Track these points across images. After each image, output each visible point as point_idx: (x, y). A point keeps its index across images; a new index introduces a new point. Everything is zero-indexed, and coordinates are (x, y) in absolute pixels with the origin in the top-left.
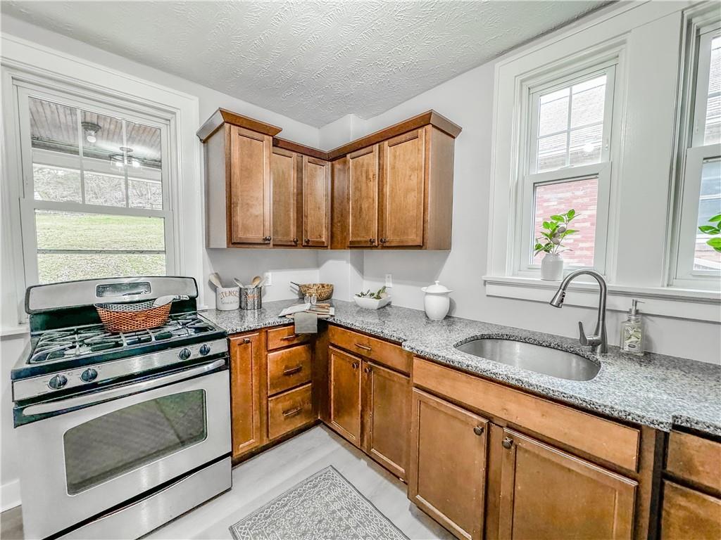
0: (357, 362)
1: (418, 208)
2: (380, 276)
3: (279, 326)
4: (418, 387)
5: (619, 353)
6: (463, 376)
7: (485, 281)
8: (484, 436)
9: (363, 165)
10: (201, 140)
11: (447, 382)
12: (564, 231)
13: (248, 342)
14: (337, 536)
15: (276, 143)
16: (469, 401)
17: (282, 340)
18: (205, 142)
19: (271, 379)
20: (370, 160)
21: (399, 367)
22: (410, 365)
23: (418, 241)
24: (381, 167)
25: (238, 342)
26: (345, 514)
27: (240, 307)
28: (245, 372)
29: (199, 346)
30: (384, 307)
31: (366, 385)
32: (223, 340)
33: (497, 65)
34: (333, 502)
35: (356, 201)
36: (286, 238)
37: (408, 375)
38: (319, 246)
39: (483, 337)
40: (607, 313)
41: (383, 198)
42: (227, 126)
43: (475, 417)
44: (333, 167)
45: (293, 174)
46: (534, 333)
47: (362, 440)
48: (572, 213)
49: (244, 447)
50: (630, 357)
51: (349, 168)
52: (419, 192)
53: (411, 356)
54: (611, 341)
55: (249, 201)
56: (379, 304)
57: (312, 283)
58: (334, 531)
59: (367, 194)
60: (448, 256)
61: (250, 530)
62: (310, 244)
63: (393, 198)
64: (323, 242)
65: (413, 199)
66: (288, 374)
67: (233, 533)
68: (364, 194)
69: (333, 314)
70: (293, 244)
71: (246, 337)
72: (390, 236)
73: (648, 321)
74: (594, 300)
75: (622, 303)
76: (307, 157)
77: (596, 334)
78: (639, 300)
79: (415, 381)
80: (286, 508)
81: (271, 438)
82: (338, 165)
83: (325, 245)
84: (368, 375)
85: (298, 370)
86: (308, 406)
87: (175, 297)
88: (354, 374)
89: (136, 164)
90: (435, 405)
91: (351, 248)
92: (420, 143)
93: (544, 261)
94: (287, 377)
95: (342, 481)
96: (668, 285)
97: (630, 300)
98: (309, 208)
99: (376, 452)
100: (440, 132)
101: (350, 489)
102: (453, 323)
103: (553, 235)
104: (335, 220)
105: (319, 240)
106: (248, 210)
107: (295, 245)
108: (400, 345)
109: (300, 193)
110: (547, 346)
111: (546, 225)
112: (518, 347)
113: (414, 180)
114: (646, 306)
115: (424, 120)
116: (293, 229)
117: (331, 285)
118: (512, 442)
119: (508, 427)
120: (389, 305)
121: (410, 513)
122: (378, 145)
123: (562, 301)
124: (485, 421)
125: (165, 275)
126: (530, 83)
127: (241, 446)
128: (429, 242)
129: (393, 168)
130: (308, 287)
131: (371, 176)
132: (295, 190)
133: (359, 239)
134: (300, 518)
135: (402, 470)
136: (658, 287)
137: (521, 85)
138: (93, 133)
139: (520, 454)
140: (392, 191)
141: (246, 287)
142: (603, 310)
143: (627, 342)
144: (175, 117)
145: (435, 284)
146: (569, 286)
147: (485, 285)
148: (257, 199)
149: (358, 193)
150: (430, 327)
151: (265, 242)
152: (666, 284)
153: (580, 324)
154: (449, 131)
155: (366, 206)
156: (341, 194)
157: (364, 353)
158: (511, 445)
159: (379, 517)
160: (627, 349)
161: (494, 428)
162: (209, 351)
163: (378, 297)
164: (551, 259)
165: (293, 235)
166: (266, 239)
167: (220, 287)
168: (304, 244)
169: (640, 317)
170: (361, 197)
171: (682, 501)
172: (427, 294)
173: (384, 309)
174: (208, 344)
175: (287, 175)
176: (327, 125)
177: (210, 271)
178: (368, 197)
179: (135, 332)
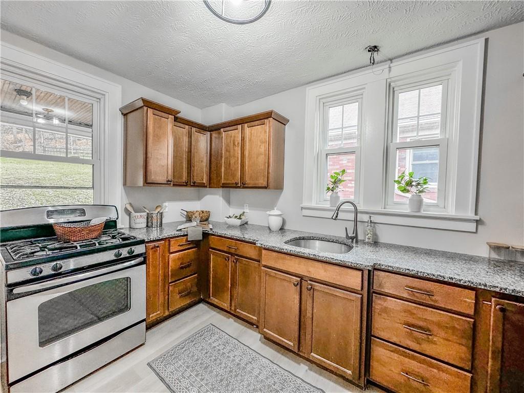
0: (228, 257)
1: (265, 165)
2: (241, 205)
3: (178, 237)
4: (265, 266)
5: (364, 243)
6: (288, 257)
7: (302, 208)
8: (298, 286)
9: (231, 137)
10: (122, 114)
11: (281, 261)
12: (340, 181)
13: (158, 247)
14: (218, 358)
15: (176, 119)
16: (291, 270)
17: (178, 246)
18: (125, 115)
19: (171, 271)
20: (236, 134)
21: (254, 257)
22: (260, 255)
23: (265, 184)
24: (243, 139)
25: (151, 247)
26: (221, 347)
27: (147, 226)
28: (155, 267)
29: (128, 249)
30: (243, 225)
31: (234, 270)
32: (142, 245)
33: (307, 89)
34: (213, 342)
35: (226, 158)
36: (180, 180)
37: (259, 261)
38: (202, 186)
39: (300, 239)
40: (358, 223)
41: (244, 157)
42: (145, 108)
43: (294, 278)
44: (211, 135)
45: (185, 139)
46: (326, 236)
47: (231, 306)
48: (344, 171)
49: (154, 316)
50: (368, 243)
51: (222, 137)
52: (265, 155)
53: (261, 249)
54: (360, 237)
55: (158, 157)
56: (241, 222)
57: (195, 210)
58: (215, 356)
59: (234, 154)
60: (281, 193)
61: (161, 363)
62: (196, 185)
63: (250, 158)
64: (204, 184)
65: (262, 159)
66: (182, 268)
67: (151, 367)
68: (231, 153)
69: (212, 228)
70: (185, 184)
71: (156, 244)
72: (248, 180)
73: (376, 226)
74: (351, 216)
75: (365, 218)
76: (195, 128)
77: (353, 233)
78: (371, 215)
79: (263, 263)
80: (184, 349)
81: (170, 310)
82: (214, 135)
83: (206, 185)
84: (235, 264)
85: (189, 266)
86: (195, 289)
87: (107, 218)
88: (226, 265)
89: (56, 122)
90: (274, 275)
91: (223, 187)
92: (266, 128)
93: (331, 196)
94: (182, 270)
95: (219, 331)
96: (384, 208)
97: (368, 216)
98: (196, 161)
99: (240, 311)
100: (277, 122)
101: (224, 334)
102: (285, 232)
103: (335, 183)
104: (213, 169)
105: (201, 182)
106: (157, 162)
107: (186, 185)
108: (255, 244)
109: (190, 151)
110: (332, 242)
111: (332, 177)
112: (317, 242)
113: (262, 149)
114: (375, 219)
115: (268, 115)
116: (185, 174)
117: (208, 211)
118: (311, 287)
119: (310, 280)
120: (246, 223)
121: (260, 342)
122: (241, 125)
123: (337, 217)
124: (299, 279)
125: (92, 204)
126: (324, 100)
127: (151, 316)
128: (271, 185)
129: (250, 140)
130: (193, 213)
131: (236, 144)
132: (187, 150)
133: (228, 182)
134: (194, 353)
135: (255, 318)
136: (379, 209)
137: (320, 101)
138: (25, 97)
139: (316, 293)
140: (249, 153)
141: (151, 212)
142: (356, 221)
143: (367, 237)
144: (105, 97)
145: (274, 209)
146: (340, 209)
147: (302, 209)
148: (164, 155)
149: (228, 153)
150: (271, 234)
151: (168, 183)
152: (383, 207)
153: (346, 228)
154: (283, 121)
155: (233, 161)
156: (217, 152)
157: (233, 251)
158: (312, 289)
159: (242, 346)
160: (367, 240)
161: (303, 282)
162: (133, 252)
163: (240, 218)
164: (334, 195)
165: (184, 179)
166: (169, 181)
167: (133, 212)
168: (192, 184)
169: (373, 225)
170: (230, 156)
171: (379, 302)
172: (270, 215)
173: (244, 225)
174: (133, 248)
175: (181, 140)
176: (207, 108)
177: (126, 201)
178: (234, 156)
179: (82, 241)
